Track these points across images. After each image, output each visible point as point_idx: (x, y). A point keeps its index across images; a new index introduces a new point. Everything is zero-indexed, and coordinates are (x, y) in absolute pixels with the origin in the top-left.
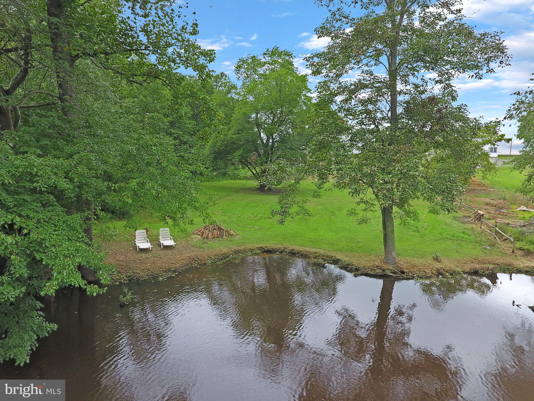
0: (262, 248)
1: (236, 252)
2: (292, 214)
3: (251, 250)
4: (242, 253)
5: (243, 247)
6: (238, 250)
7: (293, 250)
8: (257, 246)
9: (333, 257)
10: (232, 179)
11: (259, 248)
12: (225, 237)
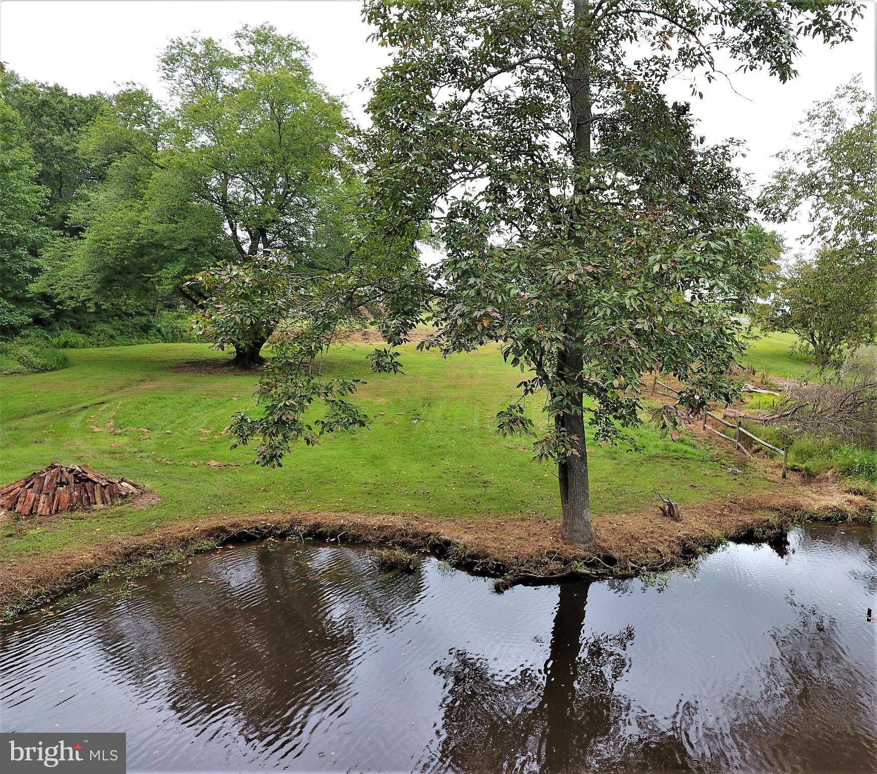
0: (222, 529)
1: (128, 555)
2: (310, 428)
3: (185, 542)
4: (151, 555)
5: (158, 534)
6: (137, 549)
7: (318, 525)
8: (204, 524)
9: (432, 537)
10: (165, 340)
11: (210, 533)
12: (100, 505)
